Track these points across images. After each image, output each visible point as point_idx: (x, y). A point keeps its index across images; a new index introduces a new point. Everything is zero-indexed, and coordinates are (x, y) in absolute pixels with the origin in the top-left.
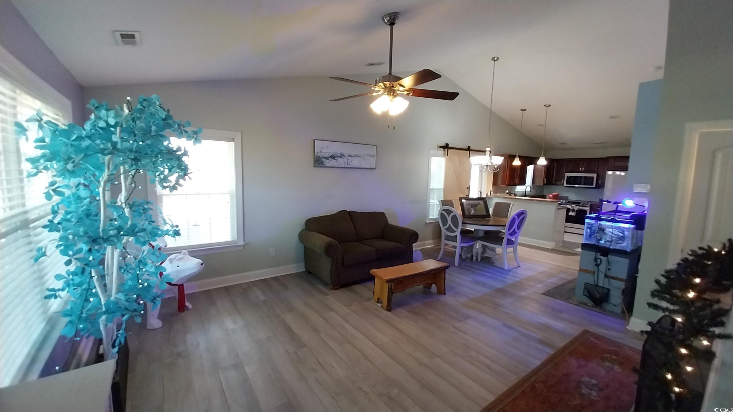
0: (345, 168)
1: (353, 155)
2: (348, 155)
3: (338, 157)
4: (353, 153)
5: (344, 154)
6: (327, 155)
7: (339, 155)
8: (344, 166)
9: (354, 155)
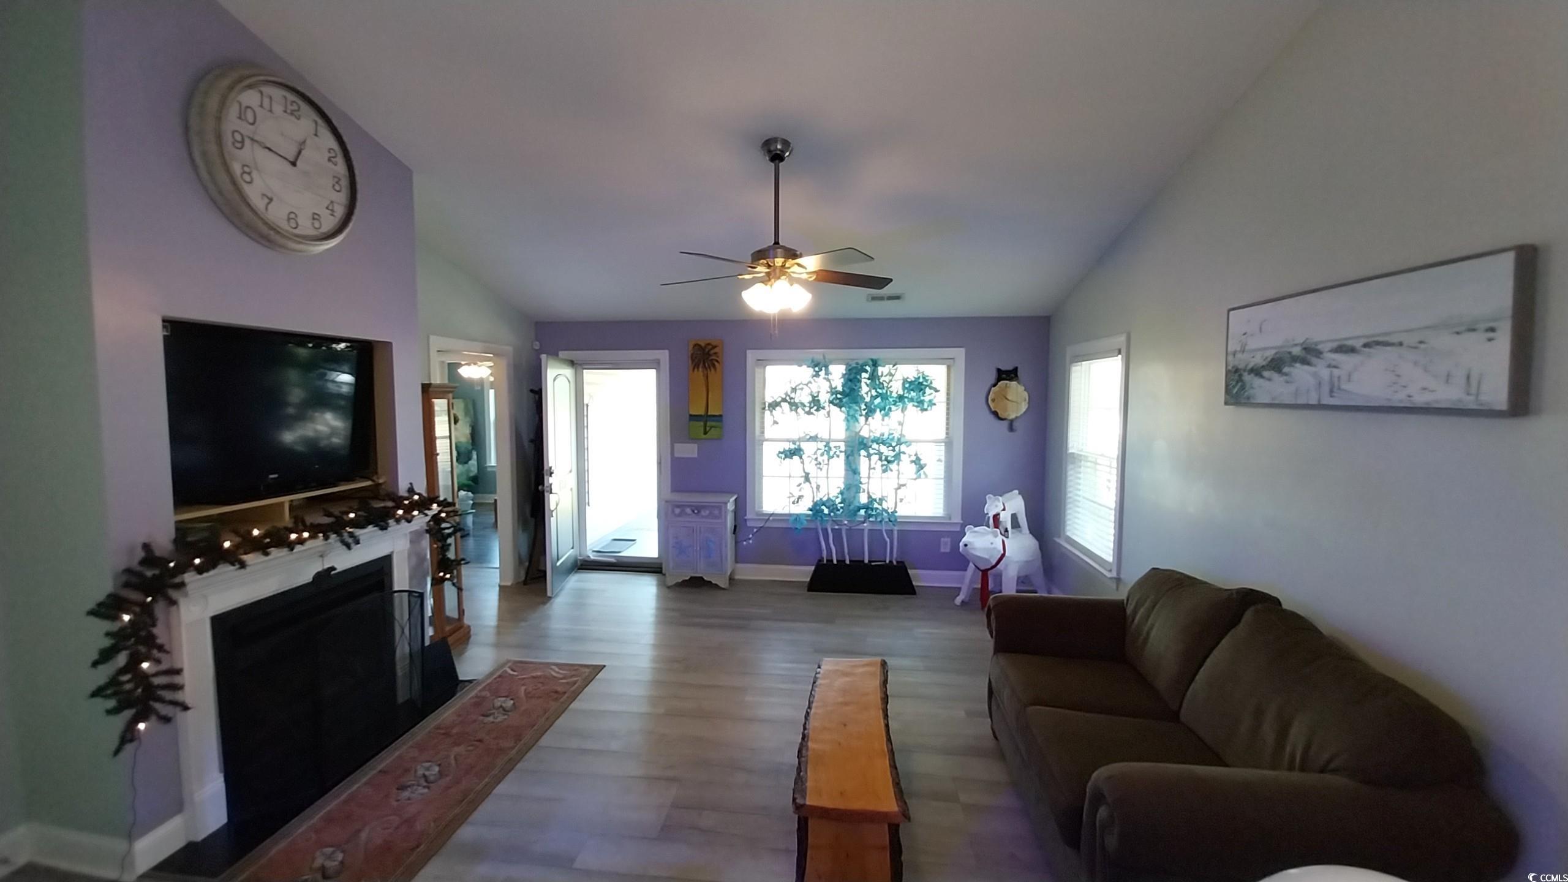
0: (1320, 407)
1: (1358, 344)
2: (1335, 345)
3: (1295, 359)
4: (1353, 331)
5: (1317, 344)
6: (1258, 360)
7: (1296, 351)
8: (1314, 402)
9: (1363, 341)
